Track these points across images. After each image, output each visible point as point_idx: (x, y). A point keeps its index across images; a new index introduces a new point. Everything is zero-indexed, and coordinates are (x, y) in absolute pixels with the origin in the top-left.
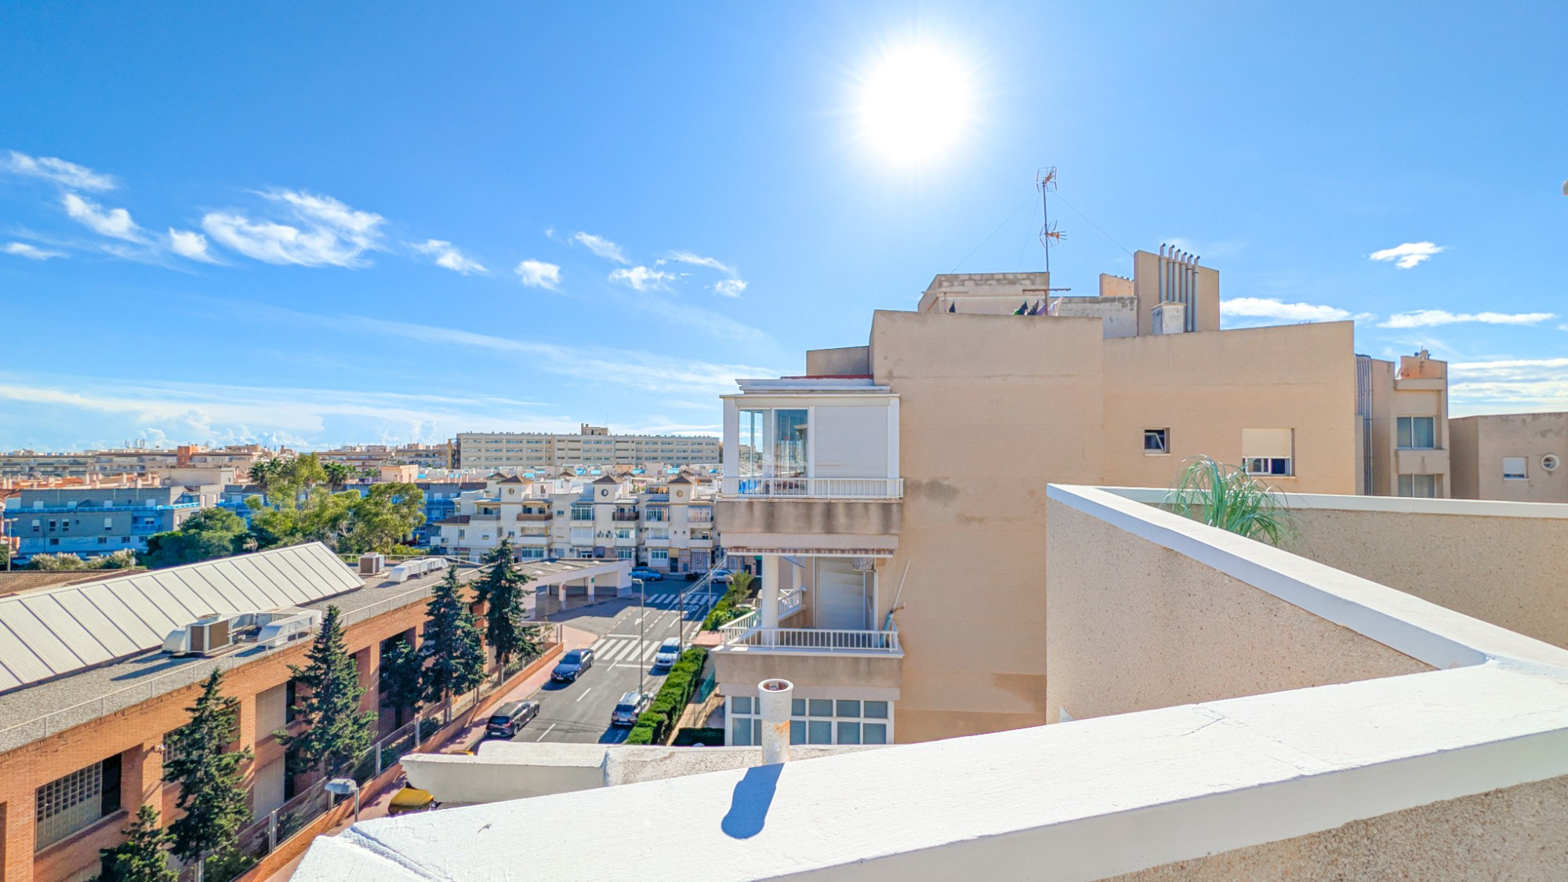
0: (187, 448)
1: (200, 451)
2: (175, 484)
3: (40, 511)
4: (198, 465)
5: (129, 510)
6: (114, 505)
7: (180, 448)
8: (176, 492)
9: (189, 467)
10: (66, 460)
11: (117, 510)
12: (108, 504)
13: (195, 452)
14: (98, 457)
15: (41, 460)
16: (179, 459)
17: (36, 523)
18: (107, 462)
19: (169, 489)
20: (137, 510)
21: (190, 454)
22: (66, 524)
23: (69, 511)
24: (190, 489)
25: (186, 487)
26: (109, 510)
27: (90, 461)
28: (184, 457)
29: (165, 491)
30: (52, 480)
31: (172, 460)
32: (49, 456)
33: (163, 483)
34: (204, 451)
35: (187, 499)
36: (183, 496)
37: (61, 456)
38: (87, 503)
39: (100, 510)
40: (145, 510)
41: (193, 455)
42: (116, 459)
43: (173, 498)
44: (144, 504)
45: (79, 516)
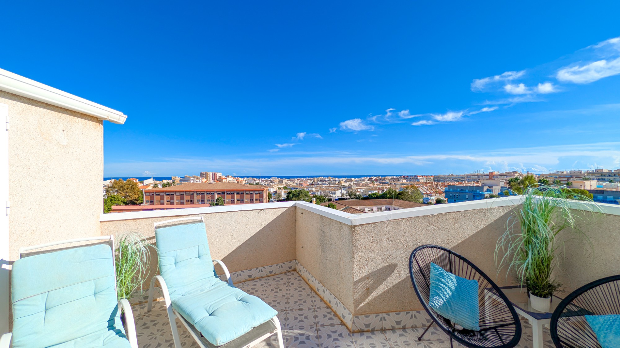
0: (492, 173)
1: (496, 174)
2: (485, 185)
3: (452, 192)
4: (495, 179)
5: (472, 193)
6: (469, 191)
7: (490, 173)
8: (485, 188)
9: (492, 179)
10: (460, 177)
11: (470, 193)
12: (467, 190)
13: (494, 174)
14: (467, 176)
15: (455, 177)
16: (489, 177)
17: (451, 195)
18: (469, 178)
19: (483, 187)
20: (474, 193)
21: (493, 175)
22: (457, 196)
23: (458, 192)
24: (490, 187)
25: (488, 187)
26: (467, 193)
27: (465, 177)
28: (491, 176)
29: (482, 188)
30: (456, 183)
31: (488, 177)
32: (456, 176)
33: (482, 185)
34: (497, 174)
35: (489, 191)
36: (487, 190)
37: (459, 176)
38: (462, 190)
39: (465, 193)
40: (476, 193)
41: (494, 175)
42: (472, 177)
43: (485, 190)
44: (476, 191)
45: (461, 194)
